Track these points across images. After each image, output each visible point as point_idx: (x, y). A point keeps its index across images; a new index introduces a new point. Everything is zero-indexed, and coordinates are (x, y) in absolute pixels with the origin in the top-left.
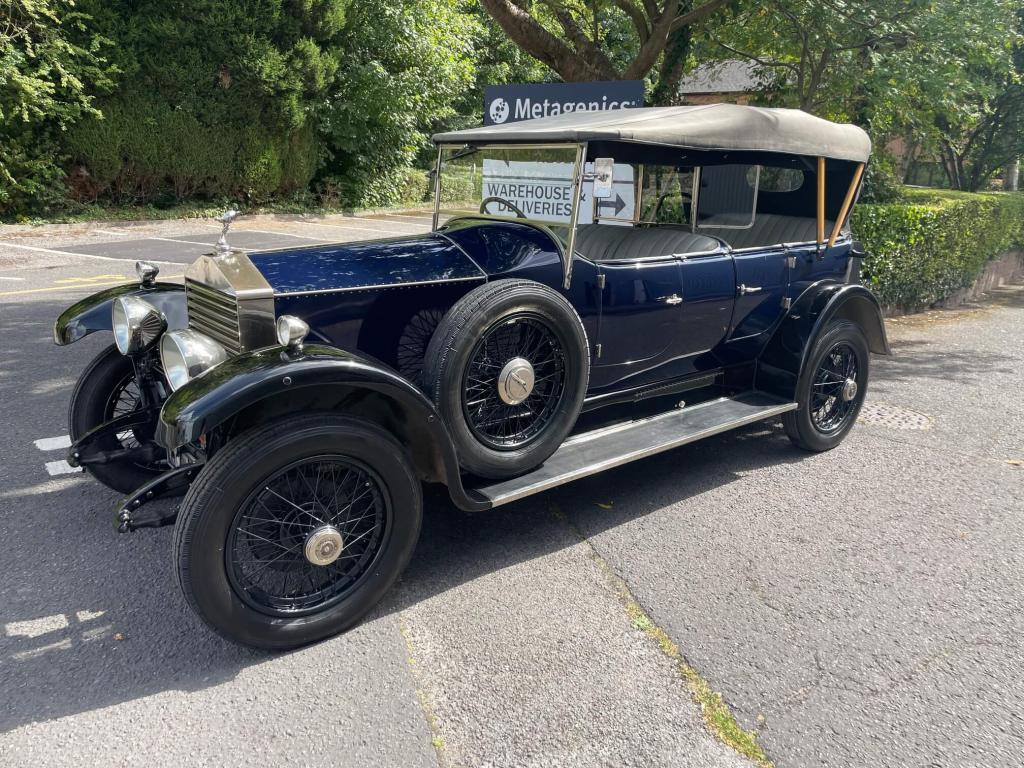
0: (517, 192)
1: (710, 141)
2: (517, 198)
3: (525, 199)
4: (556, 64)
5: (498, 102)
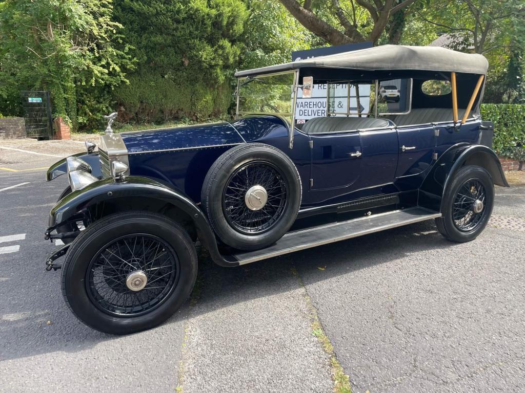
0: (308, 106)
1: (375, 65)
2: (309, 109)
3: (312, 109)
5: (298, 59)
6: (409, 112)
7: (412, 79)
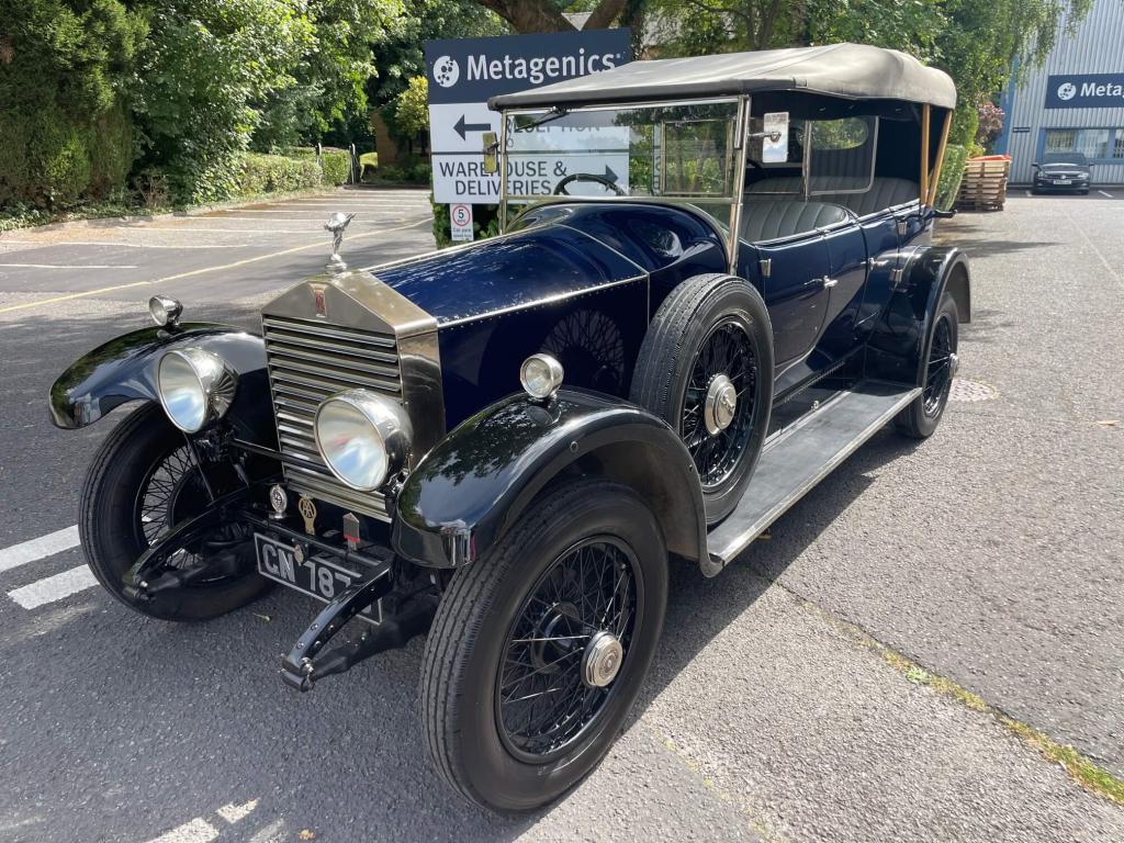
2: (480, 178)
4: (509, 11)
5: (443, 61)
6: (869, 189)
7: (877, 119)
